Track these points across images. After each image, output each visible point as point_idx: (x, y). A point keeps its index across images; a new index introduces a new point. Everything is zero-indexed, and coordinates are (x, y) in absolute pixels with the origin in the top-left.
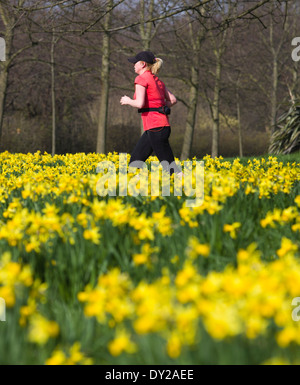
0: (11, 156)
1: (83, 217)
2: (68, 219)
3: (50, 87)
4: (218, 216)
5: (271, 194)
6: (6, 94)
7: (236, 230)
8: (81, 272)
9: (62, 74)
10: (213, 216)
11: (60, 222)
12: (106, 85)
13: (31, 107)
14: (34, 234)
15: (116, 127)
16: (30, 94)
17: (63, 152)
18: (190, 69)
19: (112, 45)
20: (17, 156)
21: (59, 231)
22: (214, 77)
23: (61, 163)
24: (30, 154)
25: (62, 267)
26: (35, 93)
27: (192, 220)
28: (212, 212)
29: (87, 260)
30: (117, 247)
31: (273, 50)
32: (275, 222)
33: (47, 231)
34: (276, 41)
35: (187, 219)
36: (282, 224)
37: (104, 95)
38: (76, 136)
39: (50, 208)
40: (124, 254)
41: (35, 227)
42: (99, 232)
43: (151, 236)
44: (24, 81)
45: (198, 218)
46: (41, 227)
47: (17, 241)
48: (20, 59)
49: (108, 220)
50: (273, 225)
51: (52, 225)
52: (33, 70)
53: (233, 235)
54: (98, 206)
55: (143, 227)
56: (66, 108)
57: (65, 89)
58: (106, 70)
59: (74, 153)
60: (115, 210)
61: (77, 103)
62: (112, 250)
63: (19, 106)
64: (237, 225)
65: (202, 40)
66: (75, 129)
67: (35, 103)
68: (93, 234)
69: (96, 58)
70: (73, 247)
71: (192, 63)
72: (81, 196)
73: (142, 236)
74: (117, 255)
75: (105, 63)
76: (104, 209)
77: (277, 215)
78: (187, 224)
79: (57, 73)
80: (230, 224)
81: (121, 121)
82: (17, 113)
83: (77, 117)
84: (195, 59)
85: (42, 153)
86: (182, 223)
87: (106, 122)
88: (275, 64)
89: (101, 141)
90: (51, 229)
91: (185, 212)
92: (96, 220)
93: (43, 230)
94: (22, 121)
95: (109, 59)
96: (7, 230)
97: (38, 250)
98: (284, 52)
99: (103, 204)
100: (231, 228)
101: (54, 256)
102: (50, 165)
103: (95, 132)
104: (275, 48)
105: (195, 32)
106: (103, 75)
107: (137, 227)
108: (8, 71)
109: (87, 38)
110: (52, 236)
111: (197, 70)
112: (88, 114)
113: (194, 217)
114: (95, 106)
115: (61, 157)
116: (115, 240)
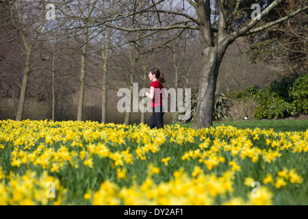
0: (31, 122)
1: (83, 153)
2: (74, 154)
3: (51, 84)
4: (157, 154)
5: (183, 143)
6: (27, 88)
7: (169, 162)
8: (82, 184)
9: (58, 77)
10: (155, 154)
11: (70, 155)
12: (83, 84)
13: (40, 95)
14: (56, 162)
15: (88, 107)
16: (40, 88)
17: (60, 120)
18: (129, 76)
19: (87, 62)
20: (34, 121)
21: (70, 160)
22: (143, 81)
23: (59, 126)
24: (42, 121)
25: (72, 181)
26: (43, 88)
27: (143, 156)
28: (154, 152)
29: (86, 177)
30: (102, 170)
31: (175, 66)
32: (190, 157)
33: (63, 161)
34: (177, 61)
35: (140, 155)
36: (194, 158)
37: (82, 89)
38: (65, 112)
39: (63, 148)
40: (106, 174)
41: (56, 158)
42: (93, 161)
43: (122, 164)
44: (37, 81)
45: (146, 154)
46: (60, 158)
47: (46, 165)
48: (35, 68)
49: (97, 155)
50: (189, 159)
51: (65, 157)
52: (42, 75)
53: (166, 164)
54: (91, 147)
55: (118, 159)
56: (60, 96)
57: (60, 86)
58: (83, 75)
59: (66, 121)
60: (101, 149)
61: (66, 93)
62: (100, 171)
63: (33, 95)
64: (168, 158)
65: (137, 60)
66: (65, 108)
67: (43, 93)
68: (89, 163)
69: (77, 69)
70: (78, 169)
71: (131, 73)
72: (79, 142)
73: (117, 164)
74: (102, 173)
75: (83, 71)
76: (95, 148)
77: (191, 153)
78: (140, 158)
79: (55, 77)
80: (165, 157)
81: (90, 104)
82: (32, 98)
83: (66, 101)
84: (133, 70)
85: (49, 121)
86: (138, 158)
87: (83, 105)
88: (176, 74)
89: (79, 114)
90: (65, 160)
91: (139, 151)
92: (91, 154)
93: (61, 160)
94: (35, 103)
95: (85, 70)
96: (41, 160)
97: (58, 171)
98: (182, 67)
99: (94, 145)
100: (166, 161)
101: (67, 175)
102: (54, 127)
103: (77, 110)
104: (177, 65)
105: (133, 56)
106: (81, 78)
107: (114, 159)
108: (28, 75)
109: (73, 58)
110: (66, 163)
111: (133, 77)
112: (72, 100)
113: (144, 154)
114: (76, 95)
115: (59, 123)
116: (101, 166)
